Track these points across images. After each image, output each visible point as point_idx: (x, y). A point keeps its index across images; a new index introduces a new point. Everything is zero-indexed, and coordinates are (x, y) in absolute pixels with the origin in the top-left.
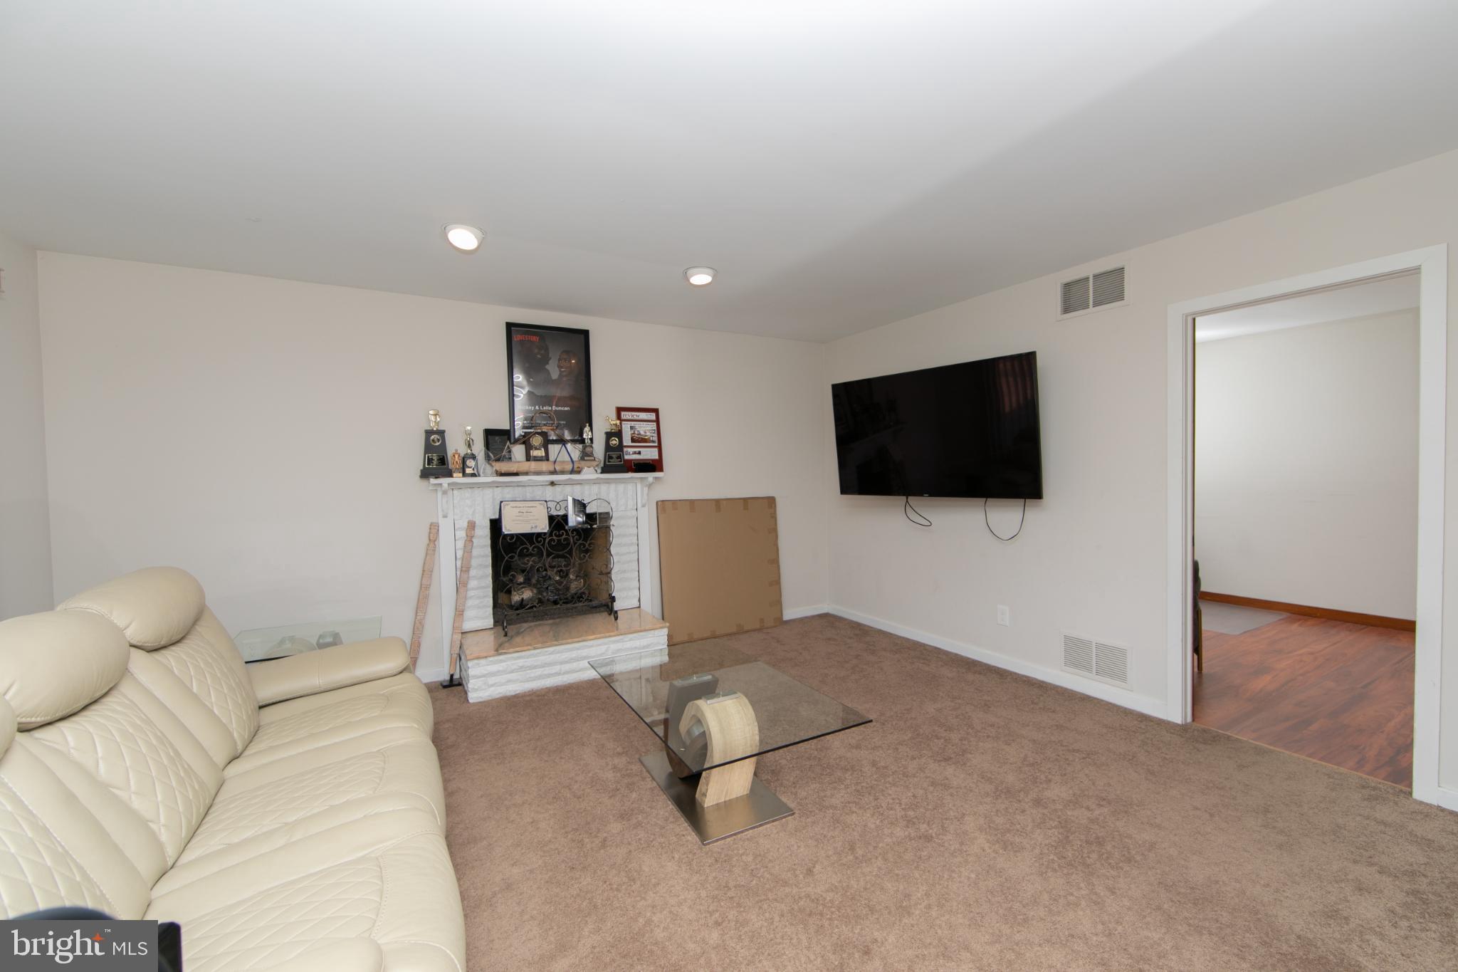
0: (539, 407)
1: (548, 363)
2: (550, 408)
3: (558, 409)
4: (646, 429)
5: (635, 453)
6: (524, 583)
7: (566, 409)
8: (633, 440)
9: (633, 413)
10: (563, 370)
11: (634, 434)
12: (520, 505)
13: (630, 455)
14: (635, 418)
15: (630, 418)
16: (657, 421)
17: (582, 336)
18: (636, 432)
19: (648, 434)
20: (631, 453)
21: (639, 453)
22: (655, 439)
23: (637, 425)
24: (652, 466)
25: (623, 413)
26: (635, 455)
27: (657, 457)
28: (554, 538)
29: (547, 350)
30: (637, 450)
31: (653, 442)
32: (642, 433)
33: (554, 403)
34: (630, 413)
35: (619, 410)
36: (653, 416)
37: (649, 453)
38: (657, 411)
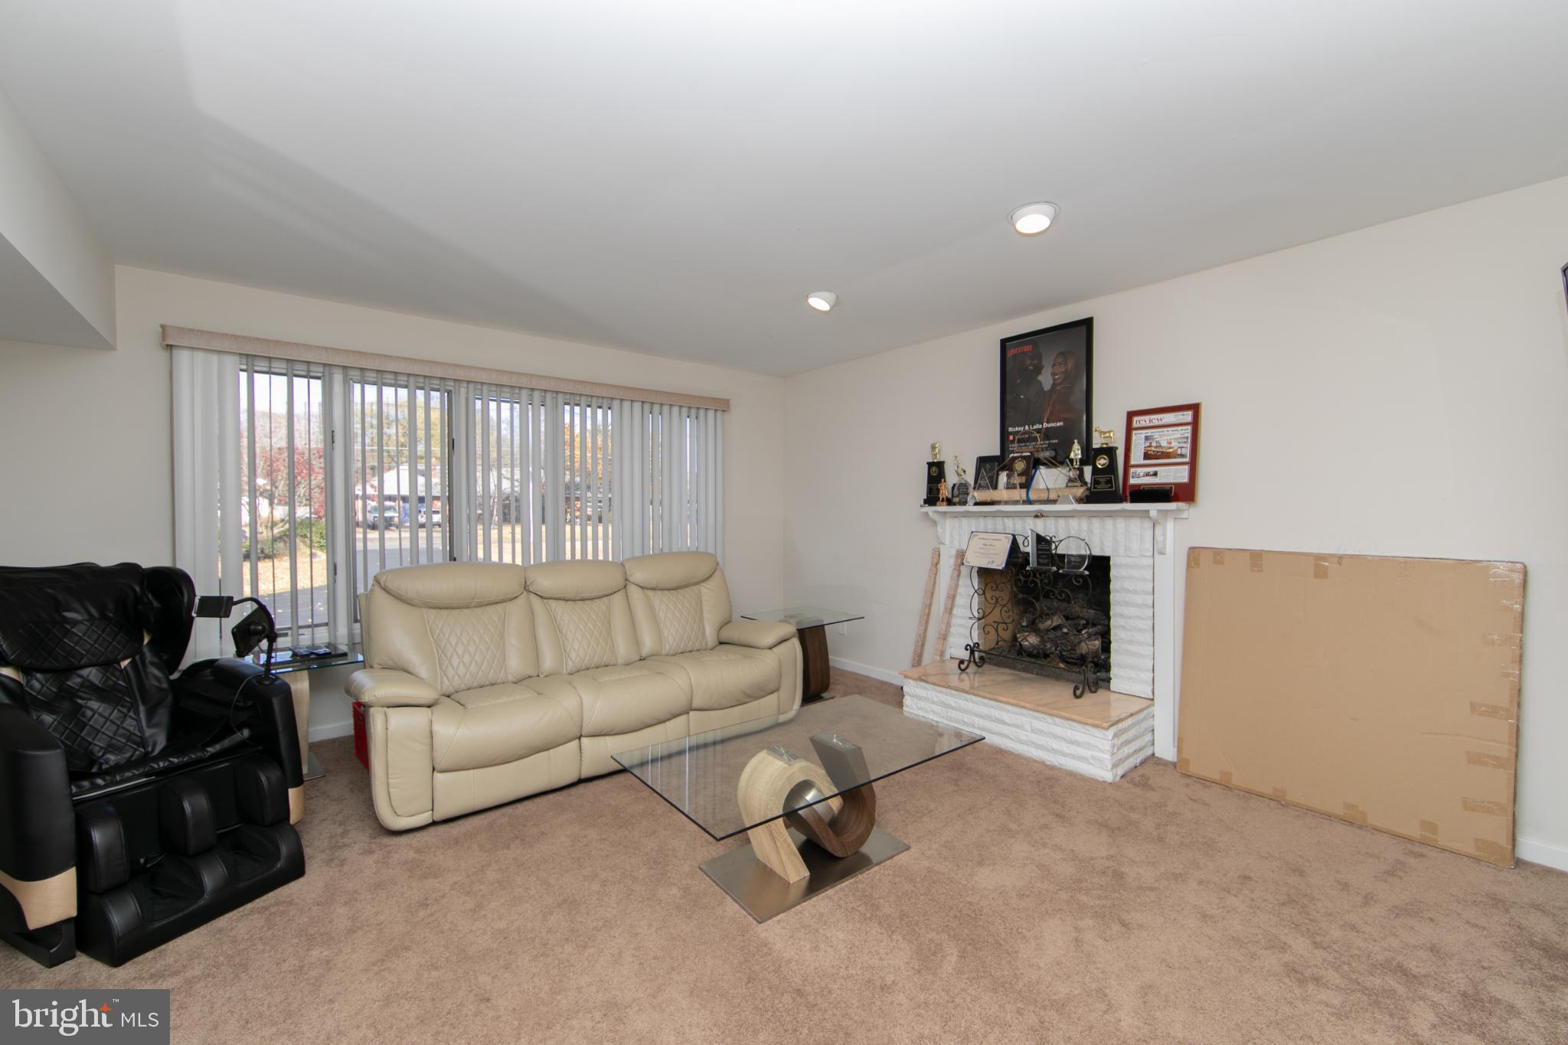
0: (1029, 427)
1: (1040, 373)
2: (1040, 426)
3: (1049, 425)
4: (1174, 438)
5: (1147, 474)
6: (1027, 626)
7: (1059, 424)
8: (1147, 456)
9: (1153, 417)
10: (1057, 377)
11: (1150, 446)
12: (988, 537)
13: (1139, 478)
14: (1156, 423)
15: (1148, 424)
16: (1195, 424)
17: (1084, 328)
18: (1154, 444)
19: (1173, 444)
20: (1141, 474)
21: (1155, 474)
22: (1187, 451)
23: (1156, 434)
24: (1184, 493)
25: (1135, 419)
26: (1147, 477)
27: (1185, 480)
28: (1021, 577)
29: (1040, 358)
30: (1151, 470)
31: (1182, 456)
32: (1164, 444)
33: (1045, 420)
34: (1147, 418)
35: (1131, 415)
36: (1188, 416)
37: (1173, 475)
38: (1195, 408)
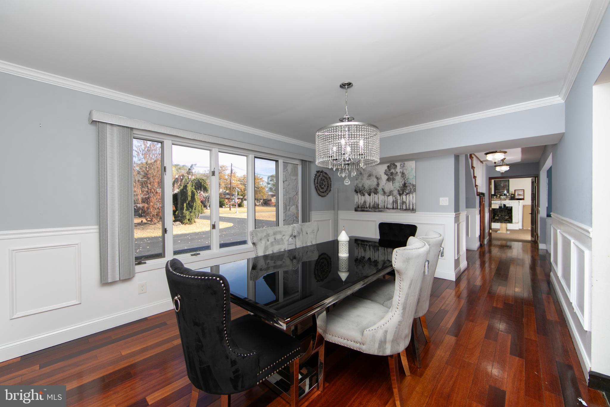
1: (501, 184)
4: (521, 193)
8: (518, 195)
10: (504, 185)
13: (517, 197)
16: (524, 192)
22: (523, 194)
24: (523, 199)
33: (502, 190)
34: (517, 191)
35: (515, 190)
36: (523, 191)
37: (521, 197)
38: (524, 190)
